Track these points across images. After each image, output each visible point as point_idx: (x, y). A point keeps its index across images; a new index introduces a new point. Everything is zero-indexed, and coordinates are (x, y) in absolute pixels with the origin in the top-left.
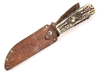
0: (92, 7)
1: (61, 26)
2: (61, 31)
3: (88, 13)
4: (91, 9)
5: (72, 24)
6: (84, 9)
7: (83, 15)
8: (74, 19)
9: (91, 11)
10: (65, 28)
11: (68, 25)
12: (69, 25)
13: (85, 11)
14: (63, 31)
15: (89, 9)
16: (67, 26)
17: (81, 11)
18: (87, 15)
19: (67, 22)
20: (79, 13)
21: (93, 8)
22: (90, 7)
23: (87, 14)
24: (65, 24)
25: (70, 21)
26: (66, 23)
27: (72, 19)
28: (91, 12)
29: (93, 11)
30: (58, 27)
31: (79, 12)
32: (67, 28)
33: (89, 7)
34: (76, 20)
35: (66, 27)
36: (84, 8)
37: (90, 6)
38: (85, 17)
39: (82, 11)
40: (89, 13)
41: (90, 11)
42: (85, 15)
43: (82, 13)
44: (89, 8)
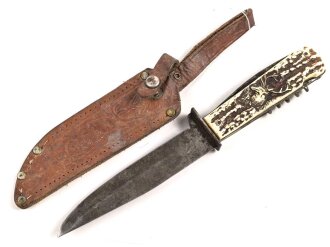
0: (314, 57)
1: (224, 117)
2: (224, 130)
3: (305, 73)
4: (313, 61)
5: (257, 110)
6: (291, 61)
7: (289, 80)
8: (261, 93)
9: (313, 68)
10: (236, 122)
11: (245, 113)
12: (248, 113)
13: (292, 69)
14: (230, 132)
15: (305, 62)
16: (243, 116)
17: (281, 70)
18: (300, 80)
19: (239, 103)
20: (275, 75)
21: (319, 59)
22: (309, 54)
23: (301, 76)
24: (235, 110)
25: (251, 100)
26: (239, 106)
27: (254, 93)
28: (311, 71)
29: (318, 67)
30: (213, 121)
31: (275, 71)
32: (241, 122)
33: (303, 56)
34: (269, 97)
35: (238, 118)
36: (288, 60)
37: (306, 54)
38: (294, 85)
39: (285, 69)
40: (307, 75)
41: (308, 69)
42: (296, 79)
43: (283, 74)
44: (304, 60)
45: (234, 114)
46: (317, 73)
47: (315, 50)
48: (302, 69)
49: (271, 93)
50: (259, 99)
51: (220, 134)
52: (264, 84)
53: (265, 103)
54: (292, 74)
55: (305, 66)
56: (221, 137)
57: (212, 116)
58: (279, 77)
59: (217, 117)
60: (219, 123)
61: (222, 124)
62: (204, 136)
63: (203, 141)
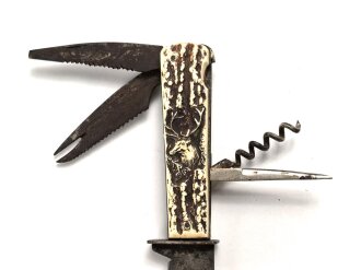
45: (189, 199)
46: (205, 60)
47: (176, 43)
48: (188, 77)
49: (191, 136)
50: (190, 154)
51: (202, 233)
52: (176, 135)
53: (199, 152)
54: (186, 94)
55: (186, 70)
56: (206, 236)
57: (174, 227)
58: (180, 111)
59: (179, 222)
60: (187, 225)
61: (191, 223)
62: (191, 252)
63: (197, 257)
